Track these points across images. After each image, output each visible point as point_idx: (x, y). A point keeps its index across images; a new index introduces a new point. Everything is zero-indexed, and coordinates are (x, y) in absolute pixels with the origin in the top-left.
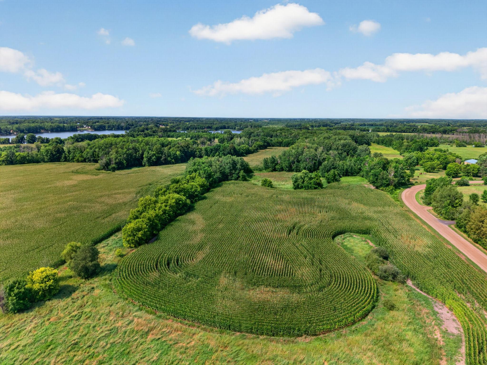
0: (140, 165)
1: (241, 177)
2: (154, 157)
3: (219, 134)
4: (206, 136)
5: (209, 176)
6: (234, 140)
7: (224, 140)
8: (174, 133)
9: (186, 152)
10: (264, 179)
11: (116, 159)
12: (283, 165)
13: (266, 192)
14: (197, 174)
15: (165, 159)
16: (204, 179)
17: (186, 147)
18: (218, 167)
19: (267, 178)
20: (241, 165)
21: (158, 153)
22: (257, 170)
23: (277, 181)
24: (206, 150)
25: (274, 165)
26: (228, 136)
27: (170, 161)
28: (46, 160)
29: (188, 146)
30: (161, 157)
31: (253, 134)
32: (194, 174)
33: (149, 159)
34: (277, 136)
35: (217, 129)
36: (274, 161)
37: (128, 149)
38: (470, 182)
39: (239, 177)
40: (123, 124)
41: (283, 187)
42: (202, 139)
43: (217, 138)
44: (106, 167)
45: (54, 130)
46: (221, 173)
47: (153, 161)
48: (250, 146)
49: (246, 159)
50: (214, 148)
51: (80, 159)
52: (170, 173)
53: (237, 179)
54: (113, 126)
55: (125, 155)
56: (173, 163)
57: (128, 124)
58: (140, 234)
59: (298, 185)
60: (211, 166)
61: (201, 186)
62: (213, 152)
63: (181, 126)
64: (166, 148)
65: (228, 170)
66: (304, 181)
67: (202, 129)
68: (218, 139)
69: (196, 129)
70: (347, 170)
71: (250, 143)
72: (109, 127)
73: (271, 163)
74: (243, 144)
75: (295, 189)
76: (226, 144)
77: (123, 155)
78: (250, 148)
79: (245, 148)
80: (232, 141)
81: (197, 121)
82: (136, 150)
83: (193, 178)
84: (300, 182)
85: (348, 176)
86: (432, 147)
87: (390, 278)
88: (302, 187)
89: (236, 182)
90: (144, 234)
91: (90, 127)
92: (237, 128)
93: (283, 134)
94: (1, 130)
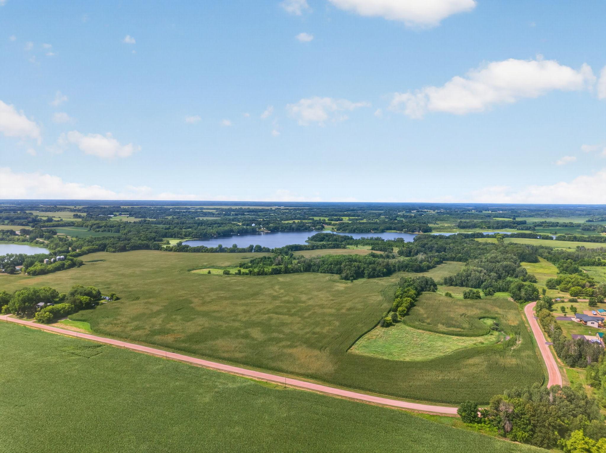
1: (432, 290)
2: (371, 272)
9: (387, 268)
10: (446, 292)
11: (350, 274)
12: (457, 282)
13: (449, 300)
14: (411, 288)
16: (415, 291)
17: (387, 265)
18: (418, 283)
19: (448, 292)
20: (431, 282)
21: (373, 270)
22: (439, 284)
23: (454, 293)
25: (451, 282)
27: (380, 275)
30: (375, 272)
31: (427, 246)
32: (408, 288)
33: (368, 274)
36: (451, 279)
37: (355, 267)
38: (579, 300)
39: (430, 289)
41: (457, 297)
46: (420, 287)
47: (371, 275)
50: (405, 265)
51: (323, 271)
53: (429, 291)
55: (354, 271)
58: (405, 312)
59: (466, 296)
60: (415, 283)
62: (404, 268)
65: (424, 285)
66: (470, 294)
70: (500, 288)
71: (430, 260)
73: (449, 280)
74: (424, 261)
75: (465, 298)
79: (426, 265)
83: (409, 290)
84: (468, 295)
85: (501, 292)
86: (598, 266)
87: (495, 329)
88: (468, 298)
92: (404, 230)
94: (207, 234)
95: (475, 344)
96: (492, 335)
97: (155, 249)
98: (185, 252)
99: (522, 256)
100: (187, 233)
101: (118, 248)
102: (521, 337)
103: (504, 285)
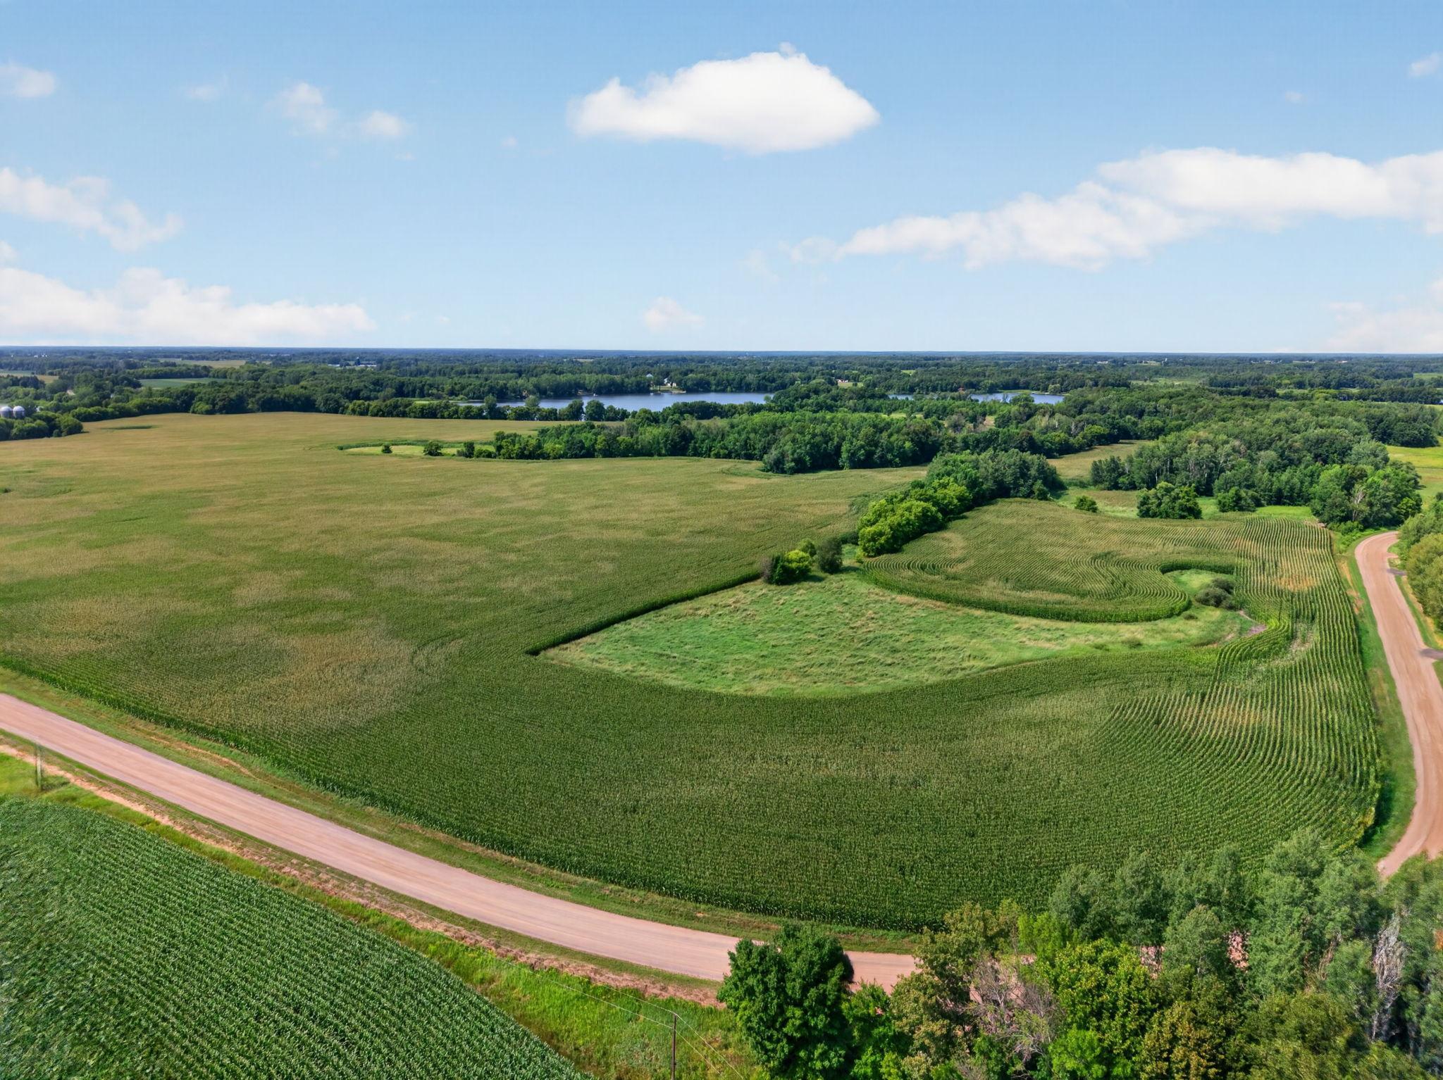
0: (835, 466)
1: (1037, 492)
2: (863, 451)
3: (997, 405)
4: (964, 410)
5: (973, 484)
6: (1034, 422)
7: (1009, 419)
8: (882, 400)
9: (922, 443)
12: (1136, 477)
13: (1079, 517)
14: (952, 479)
15: (881, 457)
16: (964, 487)
17: (924, 433)
18: (990, 470)
19: (1091, 498)
20: (1038, 470)
21: (869, 444)
22: (1076, 485)
23: (1111, 503)
24: (965, 441)
25: (1114, 475)
26: (1022, 409)
27: (891, 460)
28: (663, 452)
29: (926, 432)
30: (874, 453)
31: (1089, 407)
32: (945, 480)
33: (853, 455)
34: (1156, 412)
35: (992, 390)
37: (814, 436)
39: (1032, 491)
40: (751, 378)
41: (1119, 514)
42: (955, 417)
43: (991, 414)
44: (777, 467)
45: (604, 391)
46: (995, 482)
47: (859, 459)
48: (1070, 435)
49: (1054, 463)
50: (985, 438)
51: (722, 452)
52: (894, 482)
53: (1029, 495)
54: (728, 381)
55: (808, 447)
56: (897, 466)
57: (764, 378)
58: (882, 540)
59: (1148, 510)
60: (978, 469)
61: (961, 499)
62: (982, 445)
63: (894, 381)
64: (885, 434)
65: (1010, 478)
66: (1160, 504)
67: (952, 390)
68: (995, 417)
69: (934, 389)
70: (1280, 491)
71: (1073, 428)
72: (718, 384)
73: (1108, 472)
74: (1054, 429)
75: (1141, 517)
76: (1012, 429)
77: (806, 445)
78: (1072, 440)
79: (1057, 439)
80: (1028, 423)
81: (937, 365)
82: (827, 437)
83: (944, 486)
84: (1152, 504)
85: (1284, 504)
87: (1212, 602)
89: (1023, 500)
90: (887, 541)
91: (674, 385)
92: (1051, 387)
93: (1174, 407)
94: (507, 389)
95: (1098, 647)
96: (1191, 617)
97: (328, 411)
98: (398, 416)
99: (1381, 425)
100: (457, 387)
101: (220, 403)
102: (1316, 627)
103: (1295, 480)
